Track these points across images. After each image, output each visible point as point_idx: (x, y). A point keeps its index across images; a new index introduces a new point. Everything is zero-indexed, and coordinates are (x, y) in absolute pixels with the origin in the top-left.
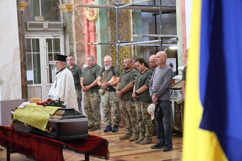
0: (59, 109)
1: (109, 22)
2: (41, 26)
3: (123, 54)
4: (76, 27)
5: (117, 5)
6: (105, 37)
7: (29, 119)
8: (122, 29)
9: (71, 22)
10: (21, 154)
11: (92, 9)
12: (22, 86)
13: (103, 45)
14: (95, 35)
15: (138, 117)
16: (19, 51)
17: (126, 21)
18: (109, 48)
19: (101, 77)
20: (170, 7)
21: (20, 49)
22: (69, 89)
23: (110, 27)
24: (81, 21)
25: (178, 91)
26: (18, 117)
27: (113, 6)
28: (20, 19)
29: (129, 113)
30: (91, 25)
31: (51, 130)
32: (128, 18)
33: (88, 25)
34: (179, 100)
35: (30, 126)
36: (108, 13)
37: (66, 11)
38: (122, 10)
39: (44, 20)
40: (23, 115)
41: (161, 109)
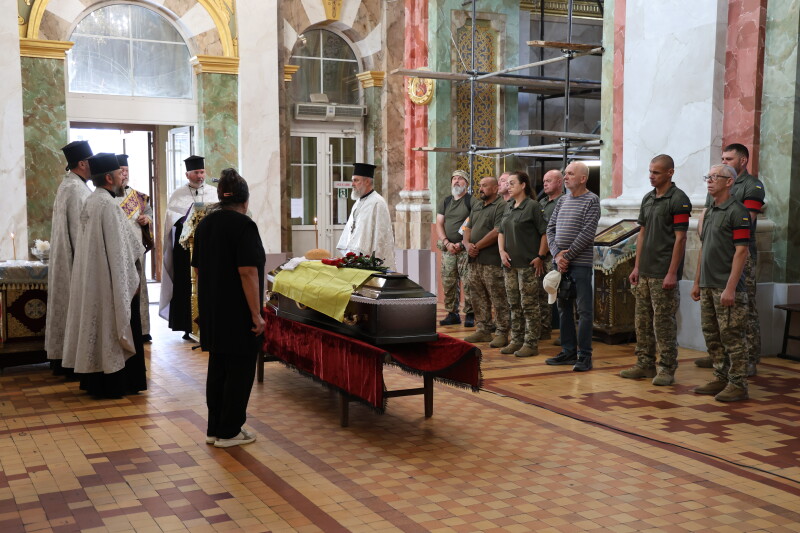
0: (373, 276)
1: (455, 108)
2: (321, 112)
3: (478, 172)
4: (390, 117)
5: (472, 74)
6: (446, 138)
7: (305, 293)
8: (479, 123)
9: (380, 106)
10: (288, 366)
11: (422, 80)
12: (282, 228)
13: (441, 154)
14: (426, 133)
15: (509, 299)
16: (279, 158)
17: (489, 107)
18: (452, 158)
19: (444, 214)
20: (578, 82)
21: (282, 156)
22: (382, 234)
23: (455, 119)
24: (398, 104)
25: (607, 248)
26: (283, 289)
27: (466, 75)
28: (283, 98)
29: (490, 291)
30: (419, 112)
31: (355, 320)
32: (491, 102)
33: (412, 113)
34: (608, 268)
35: (308, 308)
36: (454, 89)
37: (371, 84)
38: (480, 84)
39: (327, 100)
40: (294, 284)
41: (573, 283)
